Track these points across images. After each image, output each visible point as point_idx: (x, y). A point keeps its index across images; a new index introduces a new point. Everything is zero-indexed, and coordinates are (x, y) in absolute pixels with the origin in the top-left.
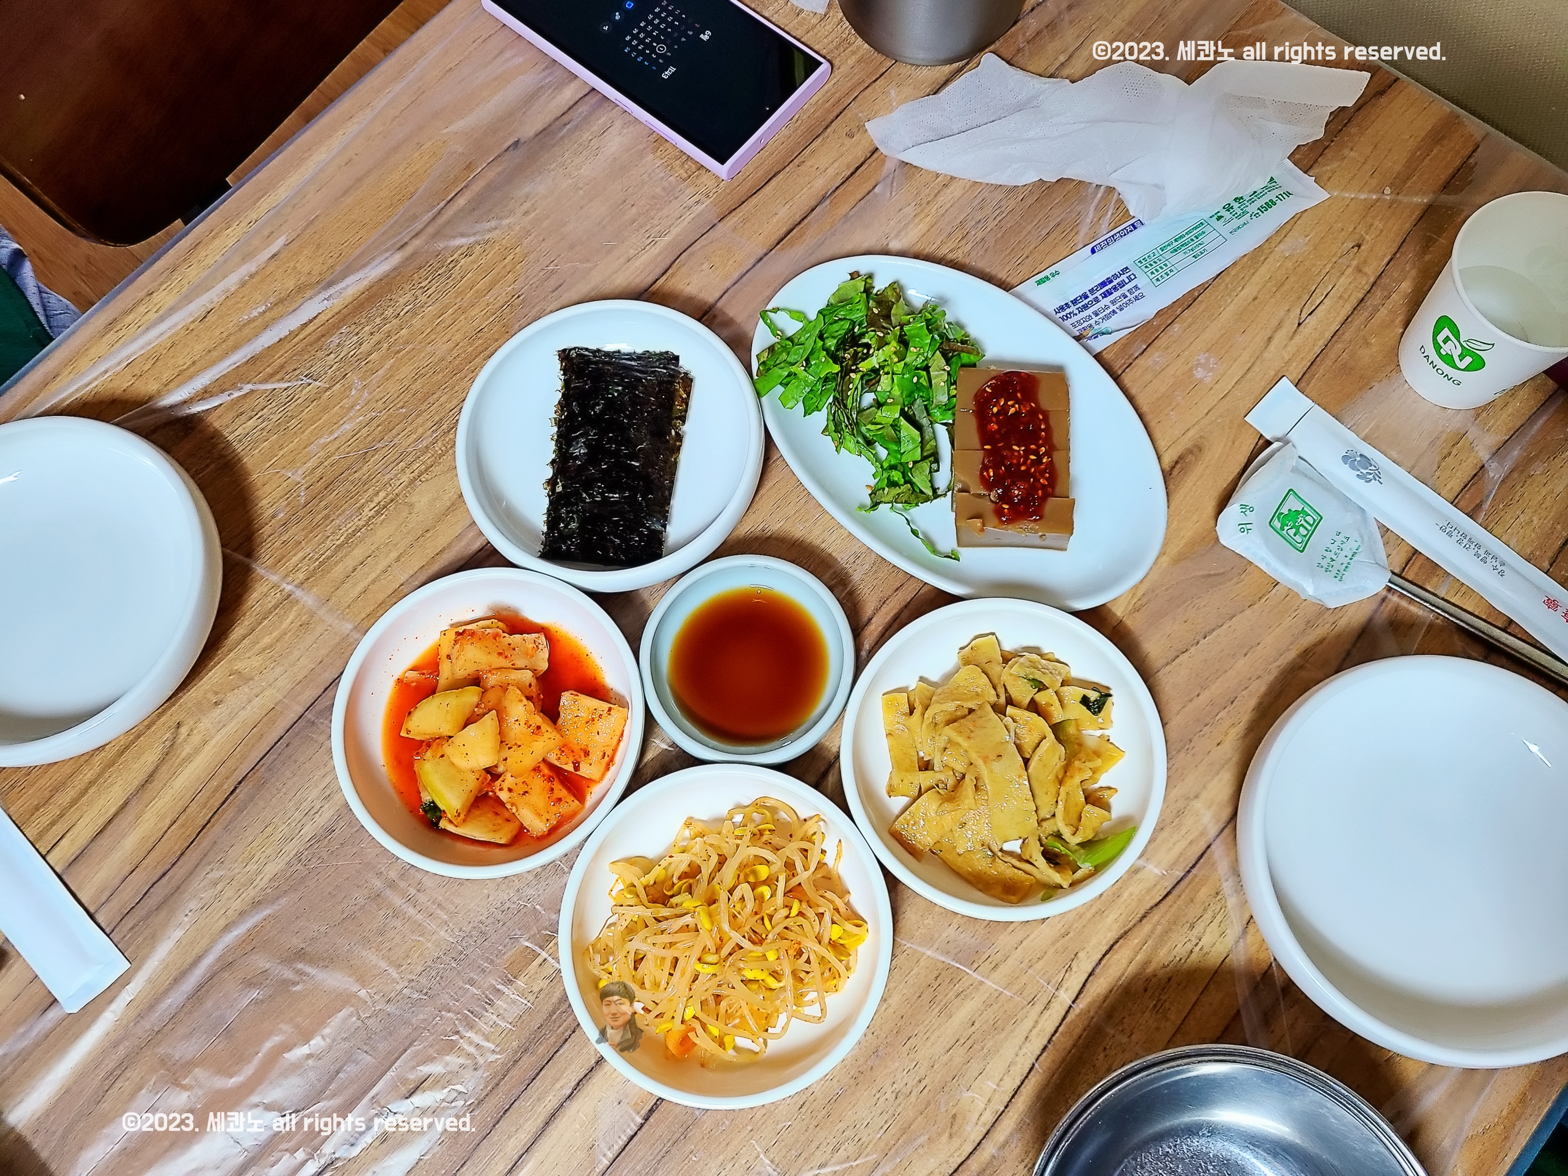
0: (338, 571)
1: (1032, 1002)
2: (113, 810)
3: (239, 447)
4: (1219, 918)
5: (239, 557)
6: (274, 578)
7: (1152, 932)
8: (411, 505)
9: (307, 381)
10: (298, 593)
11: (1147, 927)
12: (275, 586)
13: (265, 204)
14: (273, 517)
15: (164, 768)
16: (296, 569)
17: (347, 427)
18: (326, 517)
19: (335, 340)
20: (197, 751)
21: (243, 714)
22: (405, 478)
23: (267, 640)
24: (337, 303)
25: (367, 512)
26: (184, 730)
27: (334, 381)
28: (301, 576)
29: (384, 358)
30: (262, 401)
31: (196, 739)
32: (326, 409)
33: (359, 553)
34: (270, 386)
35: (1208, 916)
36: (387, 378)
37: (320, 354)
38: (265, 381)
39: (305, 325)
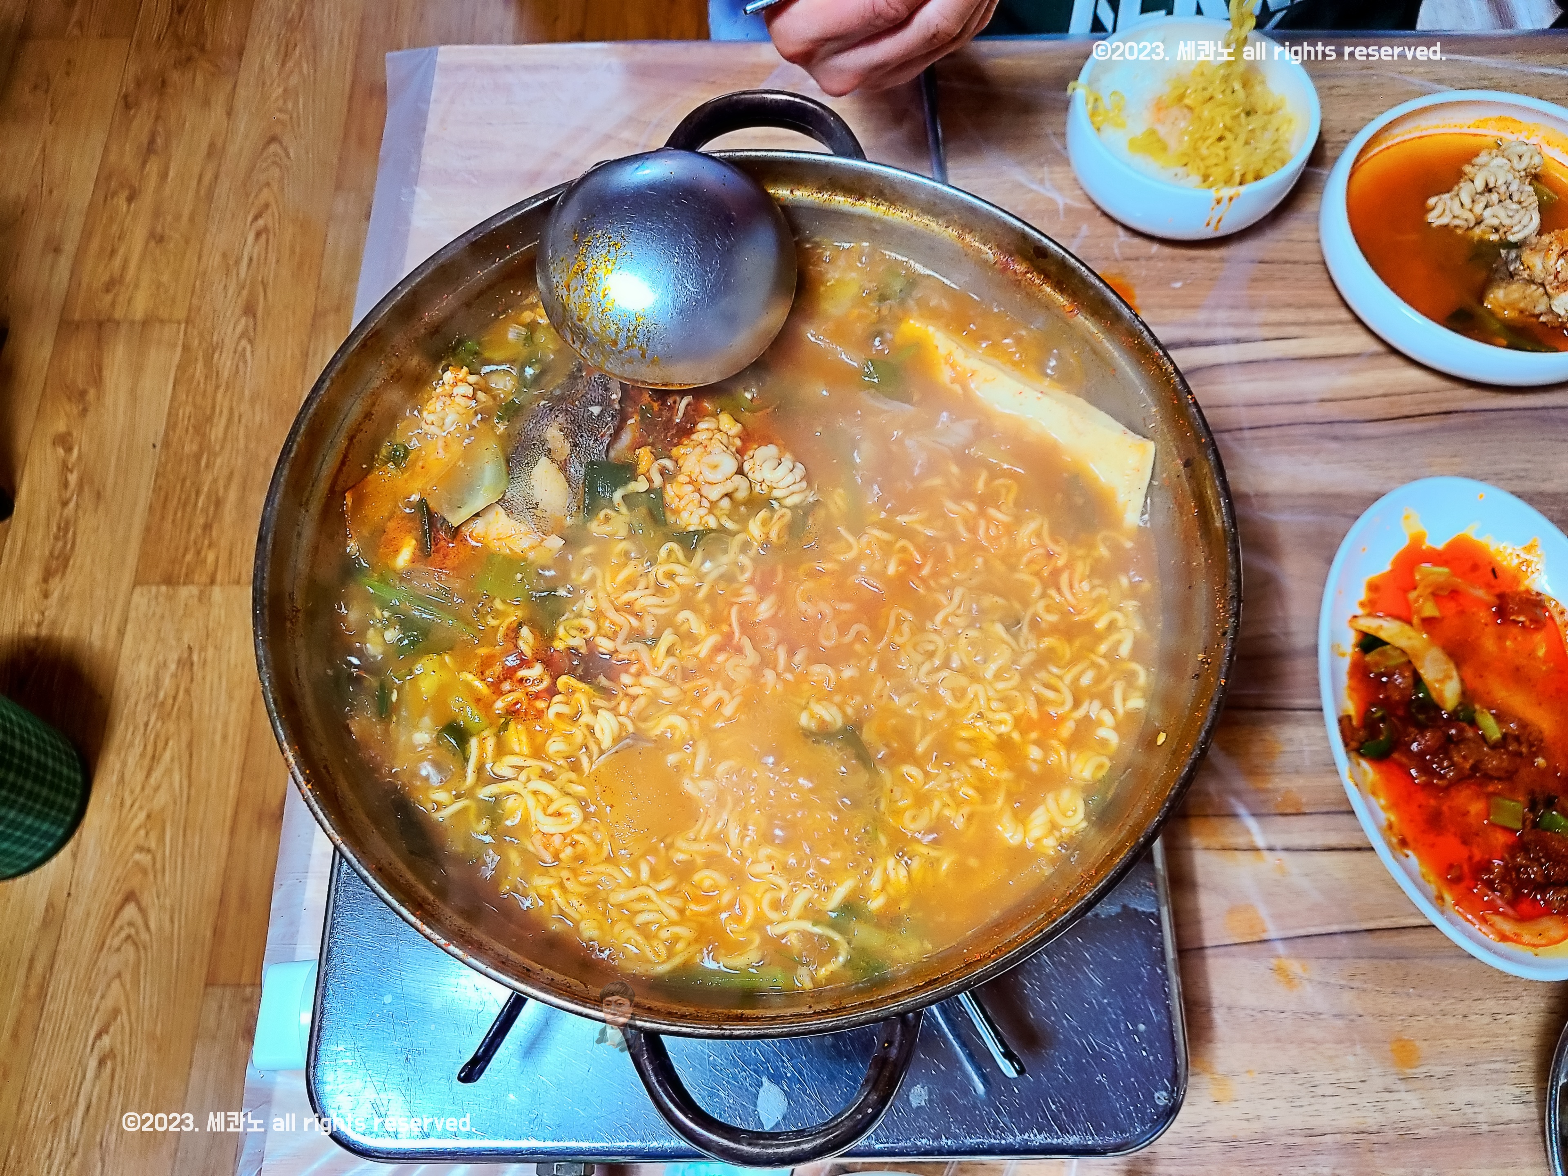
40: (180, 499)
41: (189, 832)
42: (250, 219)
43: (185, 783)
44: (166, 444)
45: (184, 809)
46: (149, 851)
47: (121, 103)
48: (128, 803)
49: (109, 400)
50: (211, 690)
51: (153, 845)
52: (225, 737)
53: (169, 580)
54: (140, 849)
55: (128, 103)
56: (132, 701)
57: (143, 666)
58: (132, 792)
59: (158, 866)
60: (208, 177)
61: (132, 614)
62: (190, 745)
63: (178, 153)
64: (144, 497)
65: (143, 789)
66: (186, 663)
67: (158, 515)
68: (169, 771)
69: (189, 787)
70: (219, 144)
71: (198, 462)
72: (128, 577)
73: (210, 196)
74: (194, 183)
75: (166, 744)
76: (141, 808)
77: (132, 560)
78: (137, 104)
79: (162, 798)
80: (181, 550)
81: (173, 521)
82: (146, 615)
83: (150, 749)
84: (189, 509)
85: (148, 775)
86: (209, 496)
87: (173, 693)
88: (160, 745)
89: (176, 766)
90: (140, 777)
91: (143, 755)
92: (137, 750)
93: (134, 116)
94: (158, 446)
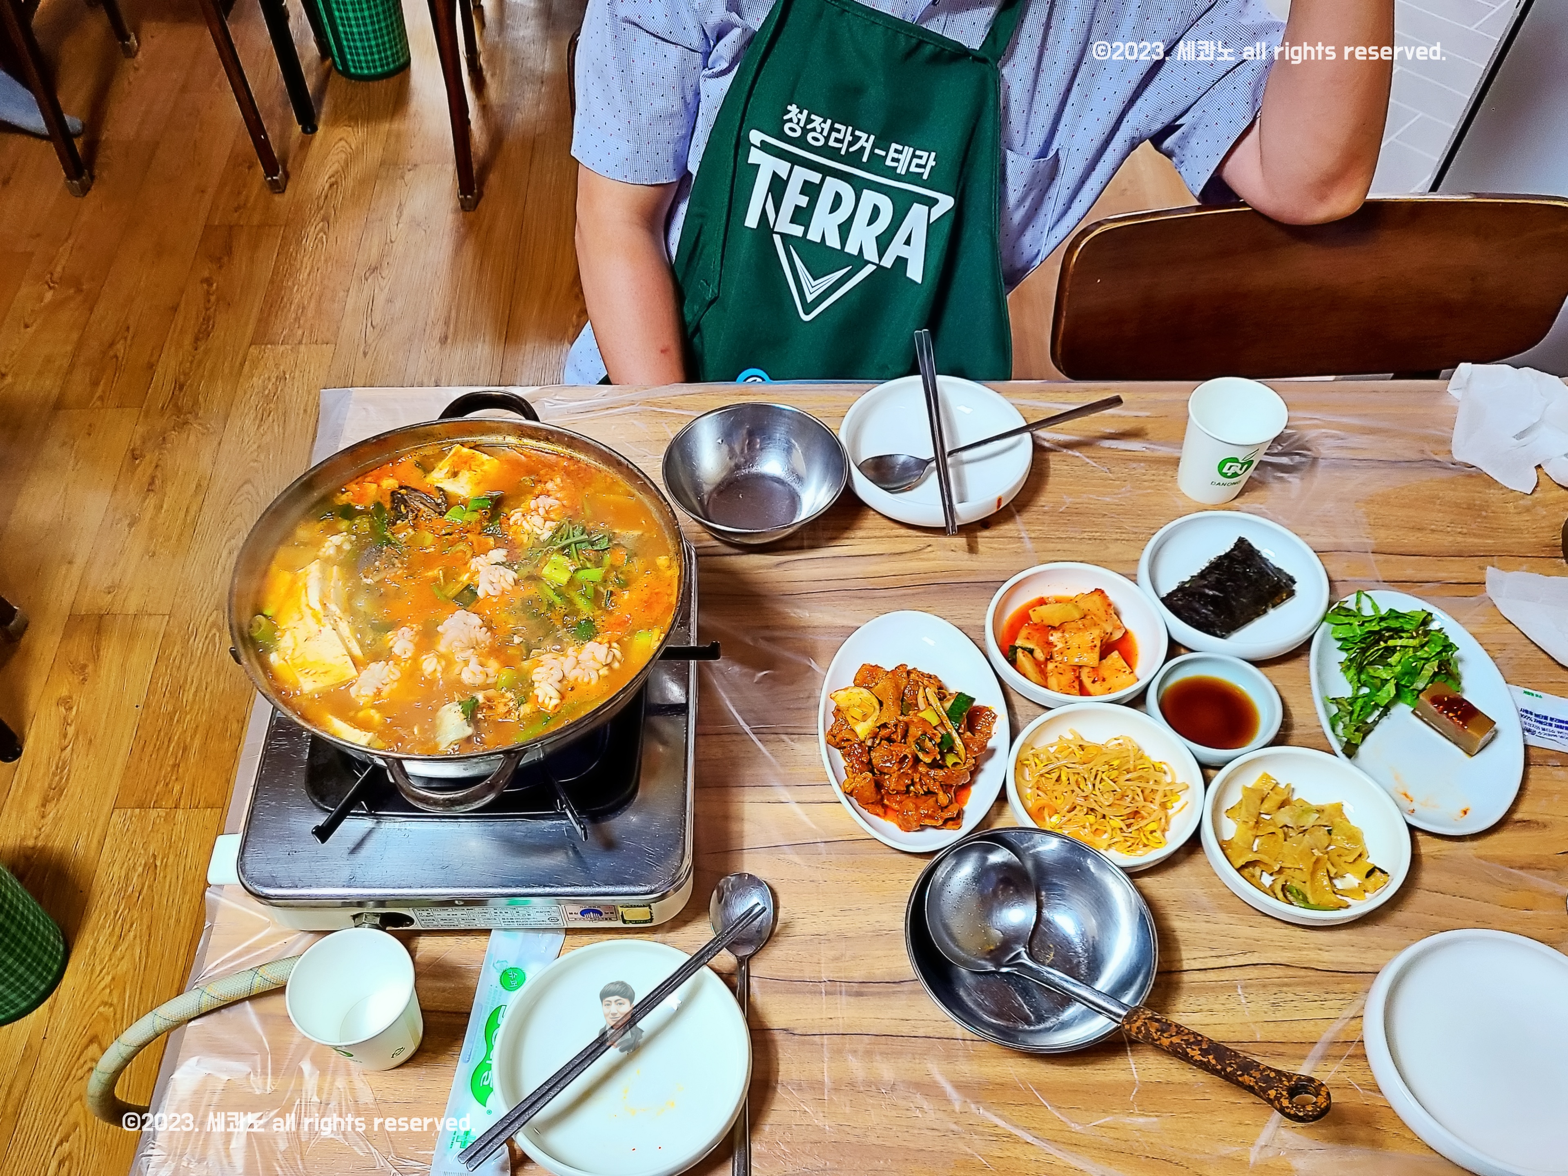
0: (1051, 546)
1: (1212, 949)
2: (875, 553)
3: (1052, 472)
4: (1345, 1002)
5: (1013, 509)
6: (1021, 527)
7: (1303, 977)
8: (1107, 548)
9: (1105, 469)
10: (1027, 540)
11: (1303, 973)
12: (1018, 530)
13: (1153, 395)
14: (1043, 506)
15: (909, 555)
16: (1034, 531)
17: (1108, 499)
18: (1065, 524)
19: (1135, 465)
20: (928, 560)
21: (960, 563)
22: (1115, 536)
23: (996, 546)
24: (1148, 453)
25: (1085, 535)
26: (930, 549)
27: (1118, 479)
28: (1033, 535)
29: (1149, 488)
30: (1079, 463)
31: (932, 555)
32: (1104, 486)
33: (1066, 546)
34: (1088, 460)
35: (1342, 996)
36: (1144, 495)
37: (1124, 466)
38: (1088, 457)
39: (1126, 451)
40: (155, 745)
41: (144, 991)
42: (225, 539)
43: (144, 954)
44: (147, 705)
45: (141, 973)
46: (111, 1005)
47: (129, 455)
48: (98, 969)
49: (103, 672)
50: (170, 886)
51: (115, 1001)
52: (178, 921)
53: (141, 806)
54: (105, 1004)
55: (134, 456)
56: (106, 895)
57: (116, 868)
58: (101, 961)
59: (118, 1016)
60: (194, 508)
61: (111, 830)
62: (149, 928)
63: (171, 491)
64: (127, 742)
65: (110, 959)
66: (151, 867)
67: (137, 757)
68: (131, 947)
69: (147, 958)
70: (205, 484)
71: (172, 719)
72: (109, 803)
73: (195, 523)
74: (182, 514)
75: (131, 926)
76: (108, 973)
77: (113, 791)
78: (142, 456)
79: (124, 966)
80: (154, 783)
81: (149, 762)
82: (121, 831)
83: (117, 930)
84: (162, 752)
85: (115, 948)
86: (178, 744)
87: (139, 889)
88: (126, 927)
89: (138, 941)
90: (108, 950)
91: (111, 934)
92: (107, 931)
93: (139, 465)
94: (140, 708)
